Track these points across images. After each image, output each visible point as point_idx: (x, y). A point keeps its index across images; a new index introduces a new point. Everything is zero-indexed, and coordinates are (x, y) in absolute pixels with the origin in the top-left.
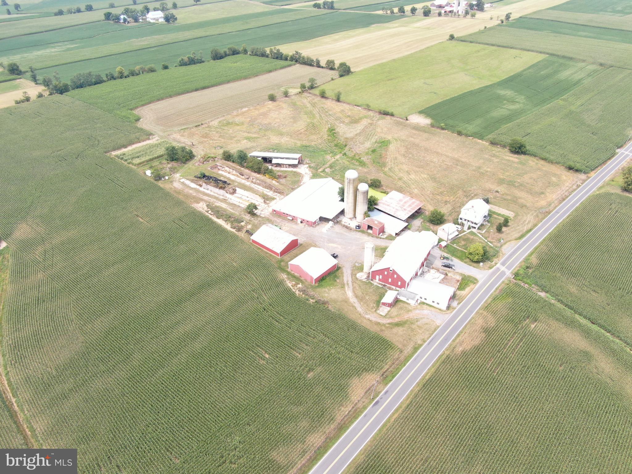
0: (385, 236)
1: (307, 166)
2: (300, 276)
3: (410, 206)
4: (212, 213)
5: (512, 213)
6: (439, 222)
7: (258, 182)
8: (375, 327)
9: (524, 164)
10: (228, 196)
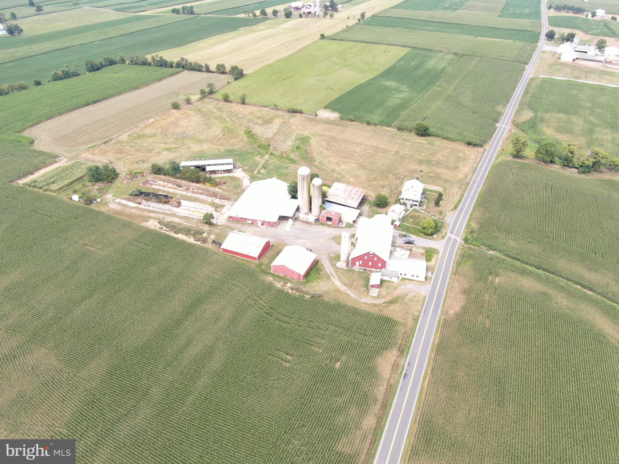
0: (344, 225)
1: (241, 169)
2: (286, 276)
3: (355, 194)
4: (167, 229)
5: (440, 188)
6: (385, 205)
7: (200, 191)
8: (374, 308)
9: (432, 145)
10: (175, 209)
